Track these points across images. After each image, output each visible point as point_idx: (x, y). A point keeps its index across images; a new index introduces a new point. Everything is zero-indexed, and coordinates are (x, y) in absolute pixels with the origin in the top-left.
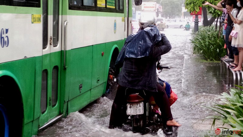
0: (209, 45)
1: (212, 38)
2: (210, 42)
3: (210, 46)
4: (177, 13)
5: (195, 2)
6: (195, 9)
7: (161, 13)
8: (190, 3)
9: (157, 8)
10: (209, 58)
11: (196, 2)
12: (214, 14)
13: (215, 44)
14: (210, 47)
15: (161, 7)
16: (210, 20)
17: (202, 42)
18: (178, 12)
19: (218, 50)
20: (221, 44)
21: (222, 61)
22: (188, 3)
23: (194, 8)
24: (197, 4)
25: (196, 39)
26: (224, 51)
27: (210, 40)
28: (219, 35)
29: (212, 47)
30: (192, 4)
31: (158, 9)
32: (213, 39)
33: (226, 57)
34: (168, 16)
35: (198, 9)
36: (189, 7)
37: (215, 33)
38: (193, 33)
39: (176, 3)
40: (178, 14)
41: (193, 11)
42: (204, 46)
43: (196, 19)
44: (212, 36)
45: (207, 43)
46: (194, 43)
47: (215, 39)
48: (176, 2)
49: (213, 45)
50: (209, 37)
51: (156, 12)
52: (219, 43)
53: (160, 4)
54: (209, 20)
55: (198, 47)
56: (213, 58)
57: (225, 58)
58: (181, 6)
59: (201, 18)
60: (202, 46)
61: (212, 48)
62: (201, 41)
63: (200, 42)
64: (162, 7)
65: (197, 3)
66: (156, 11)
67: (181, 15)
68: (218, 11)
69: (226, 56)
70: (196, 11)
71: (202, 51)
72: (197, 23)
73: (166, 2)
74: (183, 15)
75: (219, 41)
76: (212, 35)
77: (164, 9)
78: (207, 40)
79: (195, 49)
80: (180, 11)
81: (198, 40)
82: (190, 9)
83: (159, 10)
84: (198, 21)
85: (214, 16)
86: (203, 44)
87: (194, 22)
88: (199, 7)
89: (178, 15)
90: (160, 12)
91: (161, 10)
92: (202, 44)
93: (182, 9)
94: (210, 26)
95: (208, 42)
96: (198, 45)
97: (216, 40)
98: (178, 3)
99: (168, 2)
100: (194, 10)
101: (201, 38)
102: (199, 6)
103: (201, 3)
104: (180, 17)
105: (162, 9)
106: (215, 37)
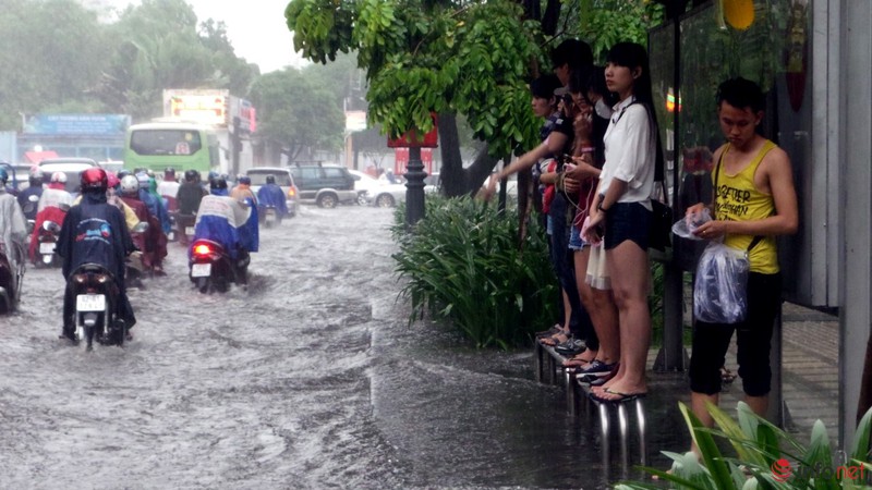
0: (479, 278)
1: (489, 248)
2: (483, 267)
3: (483, 285)
4: (325, 138)
5: (412, 88)
6: (413, 123)
7: (253, 136)
8: (393, 97)
9: (232, 118)
10: (482, 338)
11: (416, 92)
12: (498, 144)
13: (507, 275)
14: (486, 288)
15: (252, 111)
16: (472, 167)
17: (447, 264)
18: (328, 134)
19: (520, 301)
20: (531, 274)
21: (541, 350)
22: (384, 95)
23: (410, 118)
24: (423, 98)
25: (422, 253)
26: (547, 306)
27: (482, 255)
28: (524, 234)
29: (491, 289)
30: (400, 99)
31: (237, 121)
32: (493, 252)
33: (559, 331)
34: (285, 152)
35: (429, 121)
36: (386, 111)
37: (503, 228)
38: (401, 228)
39: (316, 92)
40: (328, 141)
41: (403, 130)
42: (457, 283)
43: (413, 165)
44: (489, 240)
45: (471, 271)
46: (410, 273)
47: (504, 254)
48: (317, 88)
49: (498, 280)
50: (476, 242)
51: (230, 135)
52: (522, 269)
53: (247, 98)
54: (466, 165)
55: (429, 288)
56: (500, 336)
57: (551, 334)
58: (341, 106)
59: (430, 160)
60: (449, 283)
61: (494, 294)
62: (442, 261)
63: (441, 266)
64: (257, 112)
65: (420, 95)
66: (231, 129)
67: (343, 146)
68: (512, 131)
69: (557, 326)
70: (422, 132)
71: (450, 307)
72: (416, 180)
73: (272, 90)
74: (350, 147)
75: (523, 259)
76: (491, 234)
77: (266, 119)
78: (470, 256)
79: (416, 297)
80: (337, 126)
81: (431, 256)
82: (391, 121)
83: (243, 125)
84: (420, 173)
85: (498, 149)
86: (453, 276)
87: (406, 176)
88: (430, 114)
89: (327, 146)
90: (248, 132)
91: (252, 125)
92: (447, 275)
93: (344, 118)
94: (473, 196)
95: (476, 265)
96: (429, 280)
97: (508, 255)
98: (326, 92)
99: (280, 90)
100: (411, 125)
101: (440, 250)
102: (432, 109)
103: (440, 94)
104: (337, 153)
105: (257, 120)
106: (503, 246)
